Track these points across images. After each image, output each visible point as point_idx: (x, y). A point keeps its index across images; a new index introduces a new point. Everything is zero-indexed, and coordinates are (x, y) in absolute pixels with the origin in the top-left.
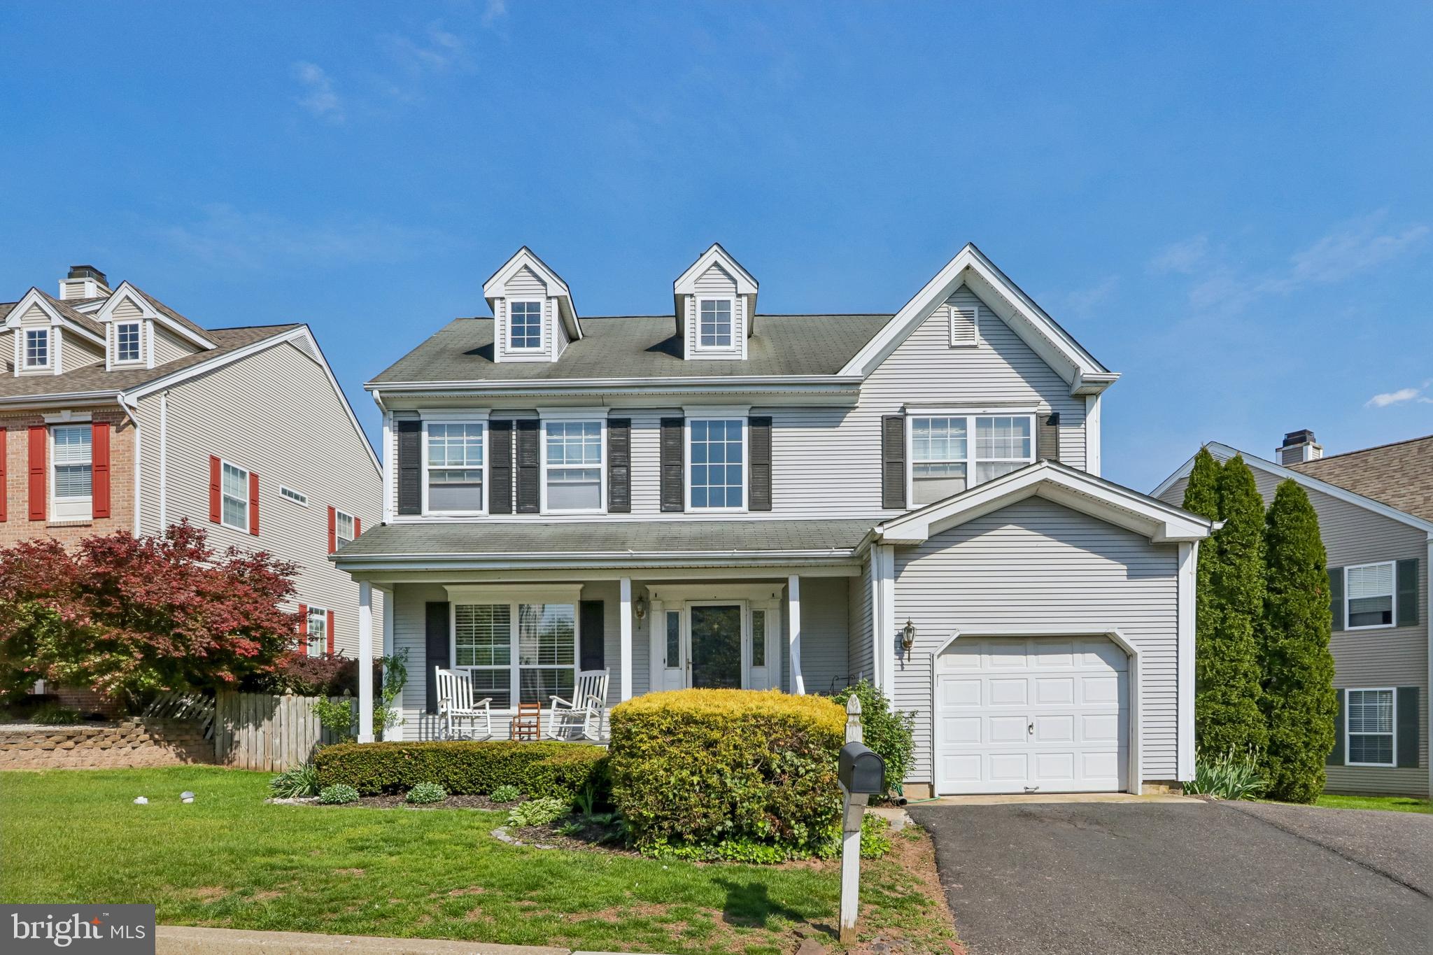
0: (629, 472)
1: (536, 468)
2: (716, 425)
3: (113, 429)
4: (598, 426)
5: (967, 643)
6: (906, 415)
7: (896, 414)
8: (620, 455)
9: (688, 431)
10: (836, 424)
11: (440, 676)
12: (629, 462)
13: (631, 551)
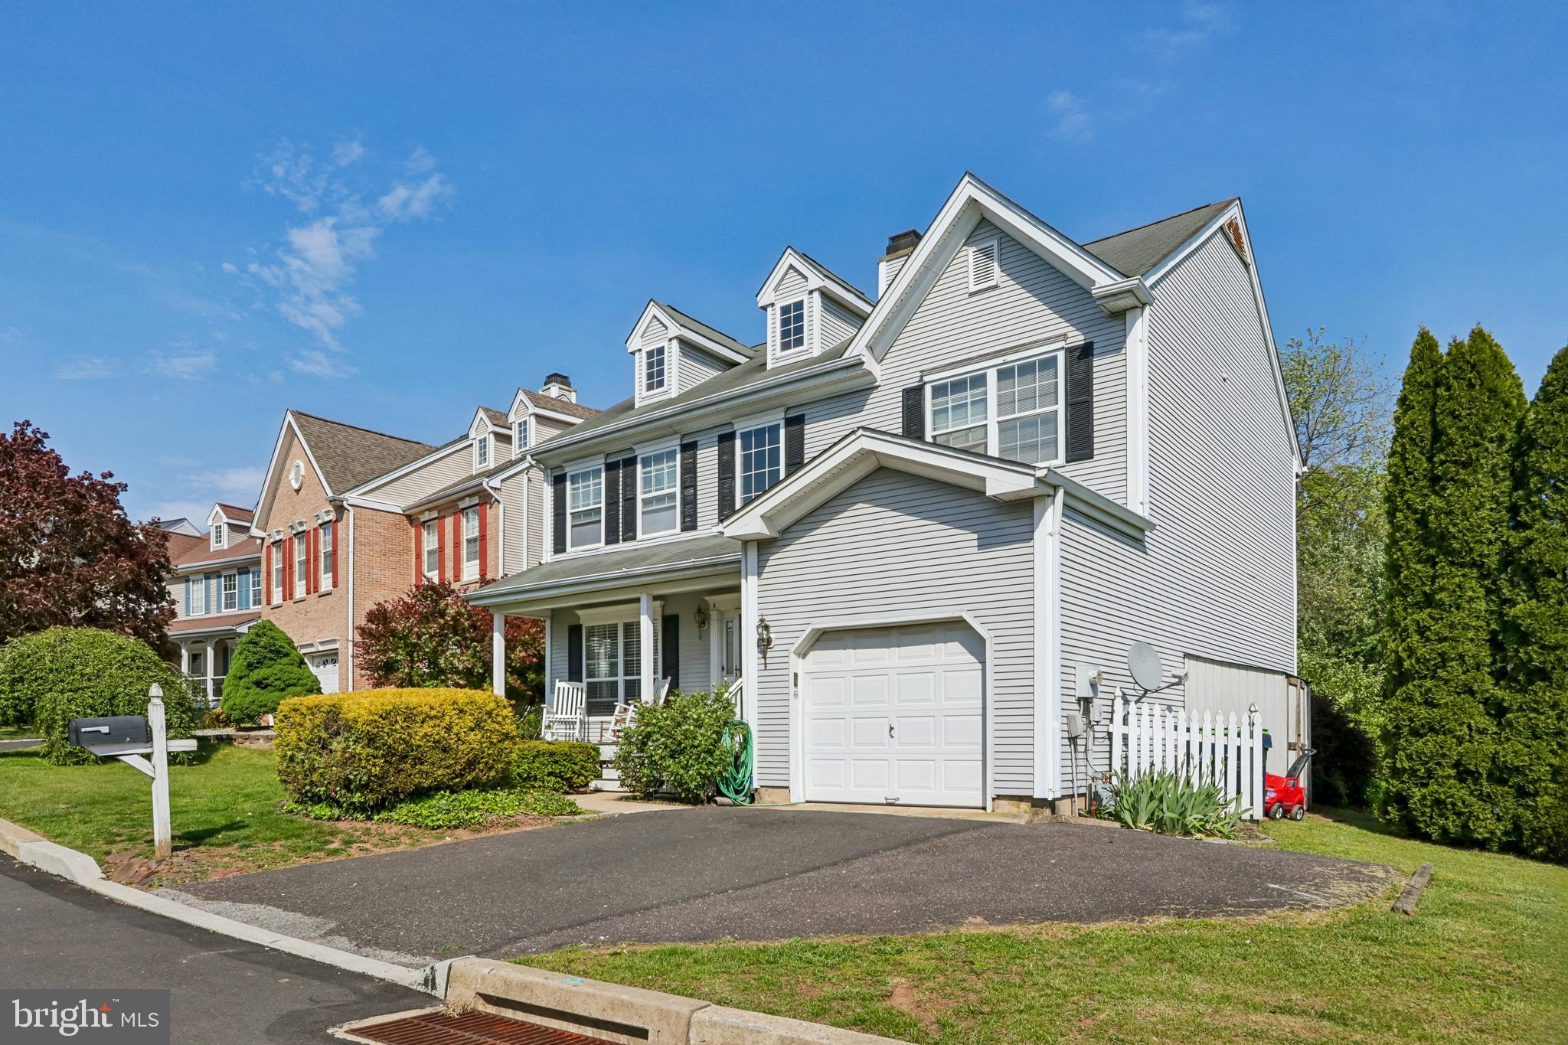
0: (695, 491)
1: (634, 499)
2: (760, 433)
3: (488, 506)
4: (674, 452)
5: (825, 638)
6: (925, 383)
7: (917, 384)
8: (690, 473)
9: (738, 443)
10: (859, 409)
11: (559, 688)
12: (696, 481)
13: (625, 570)
